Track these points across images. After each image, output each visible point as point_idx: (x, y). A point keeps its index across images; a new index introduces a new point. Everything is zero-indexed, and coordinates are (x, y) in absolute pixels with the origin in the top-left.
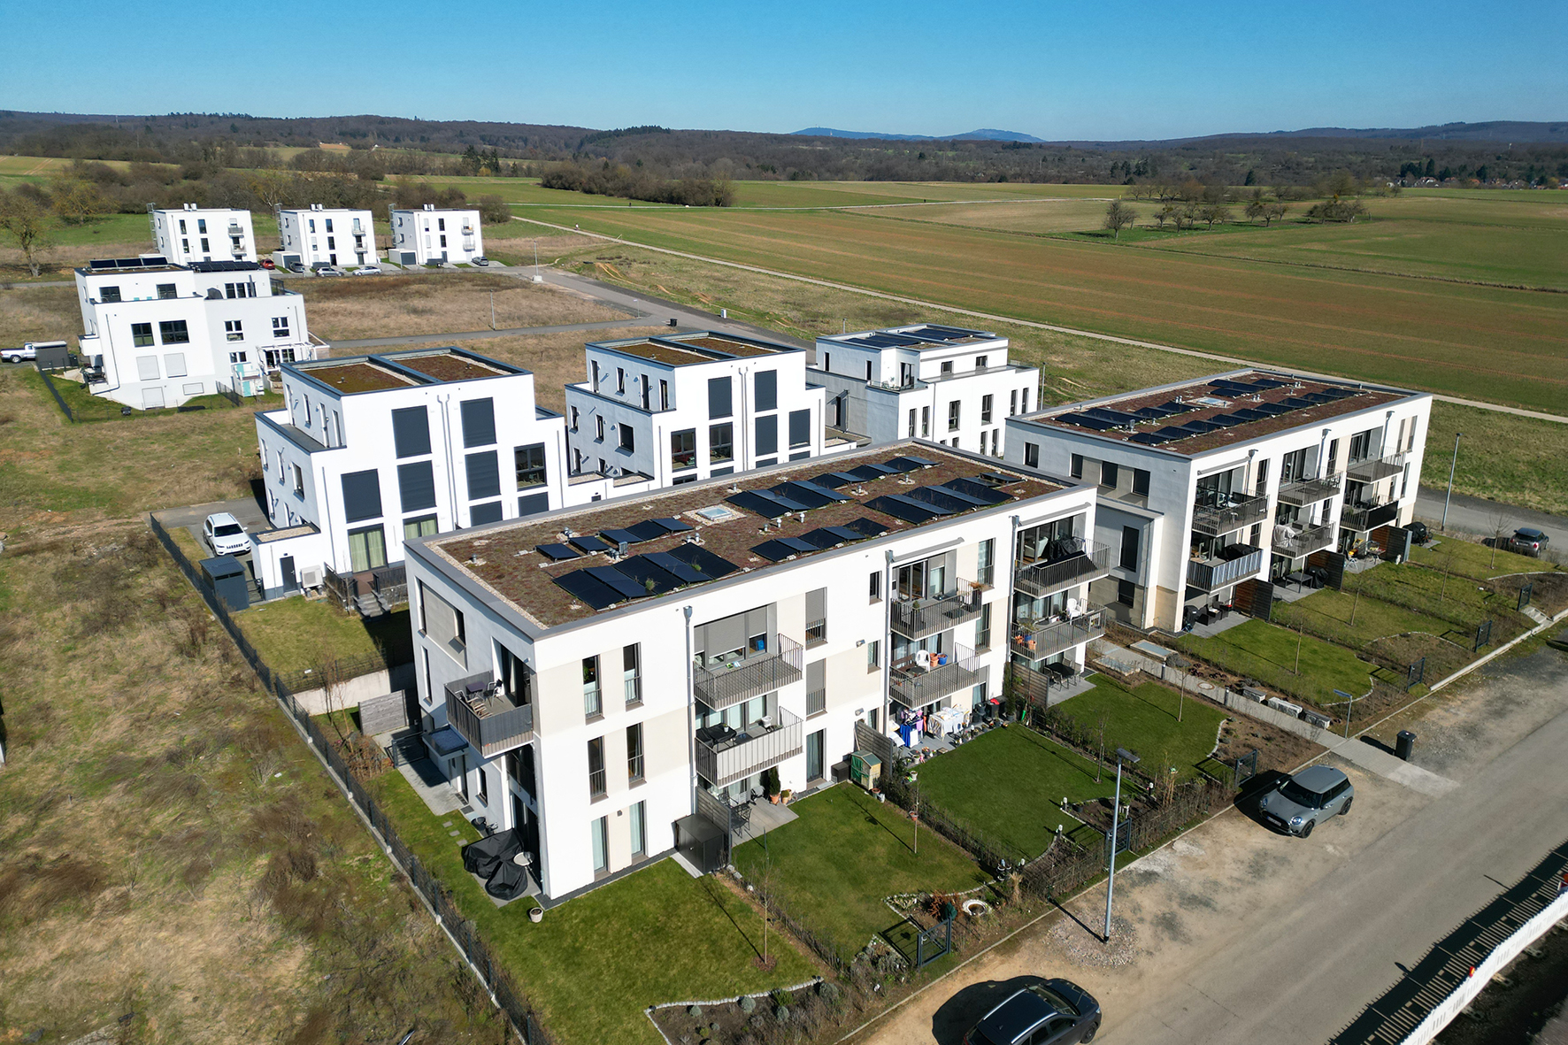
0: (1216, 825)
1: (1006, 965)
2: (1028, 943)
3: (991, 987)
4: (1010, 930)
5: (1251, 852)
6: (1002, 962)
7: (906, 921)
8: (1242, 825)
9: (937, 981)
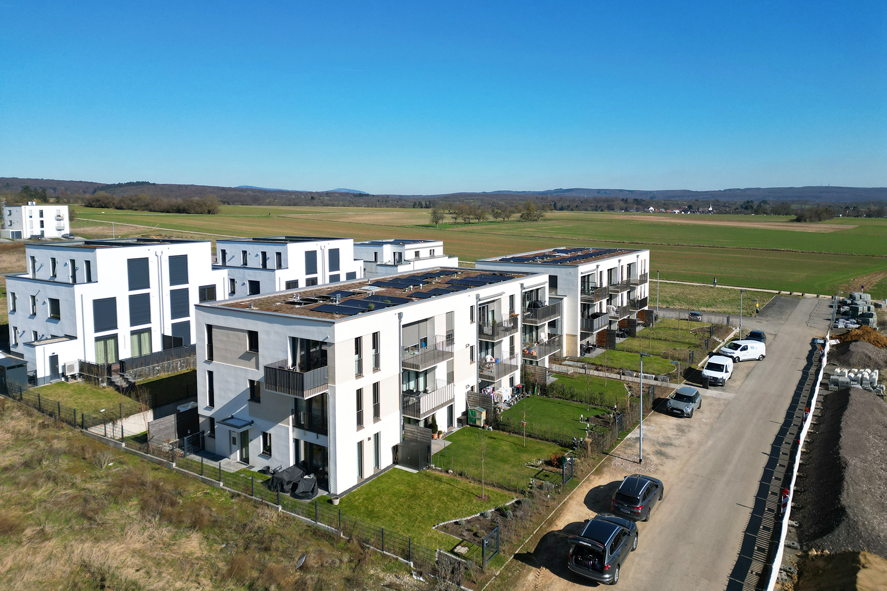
0: (652, 418)
1: (602, 479)
2: (606, 469)
3: (602, 488)
4: (594, 466)
5: (674, 425)
6: (600, 478)
7: (541, 471)
8: (662, 417)
9: (575, 489)
